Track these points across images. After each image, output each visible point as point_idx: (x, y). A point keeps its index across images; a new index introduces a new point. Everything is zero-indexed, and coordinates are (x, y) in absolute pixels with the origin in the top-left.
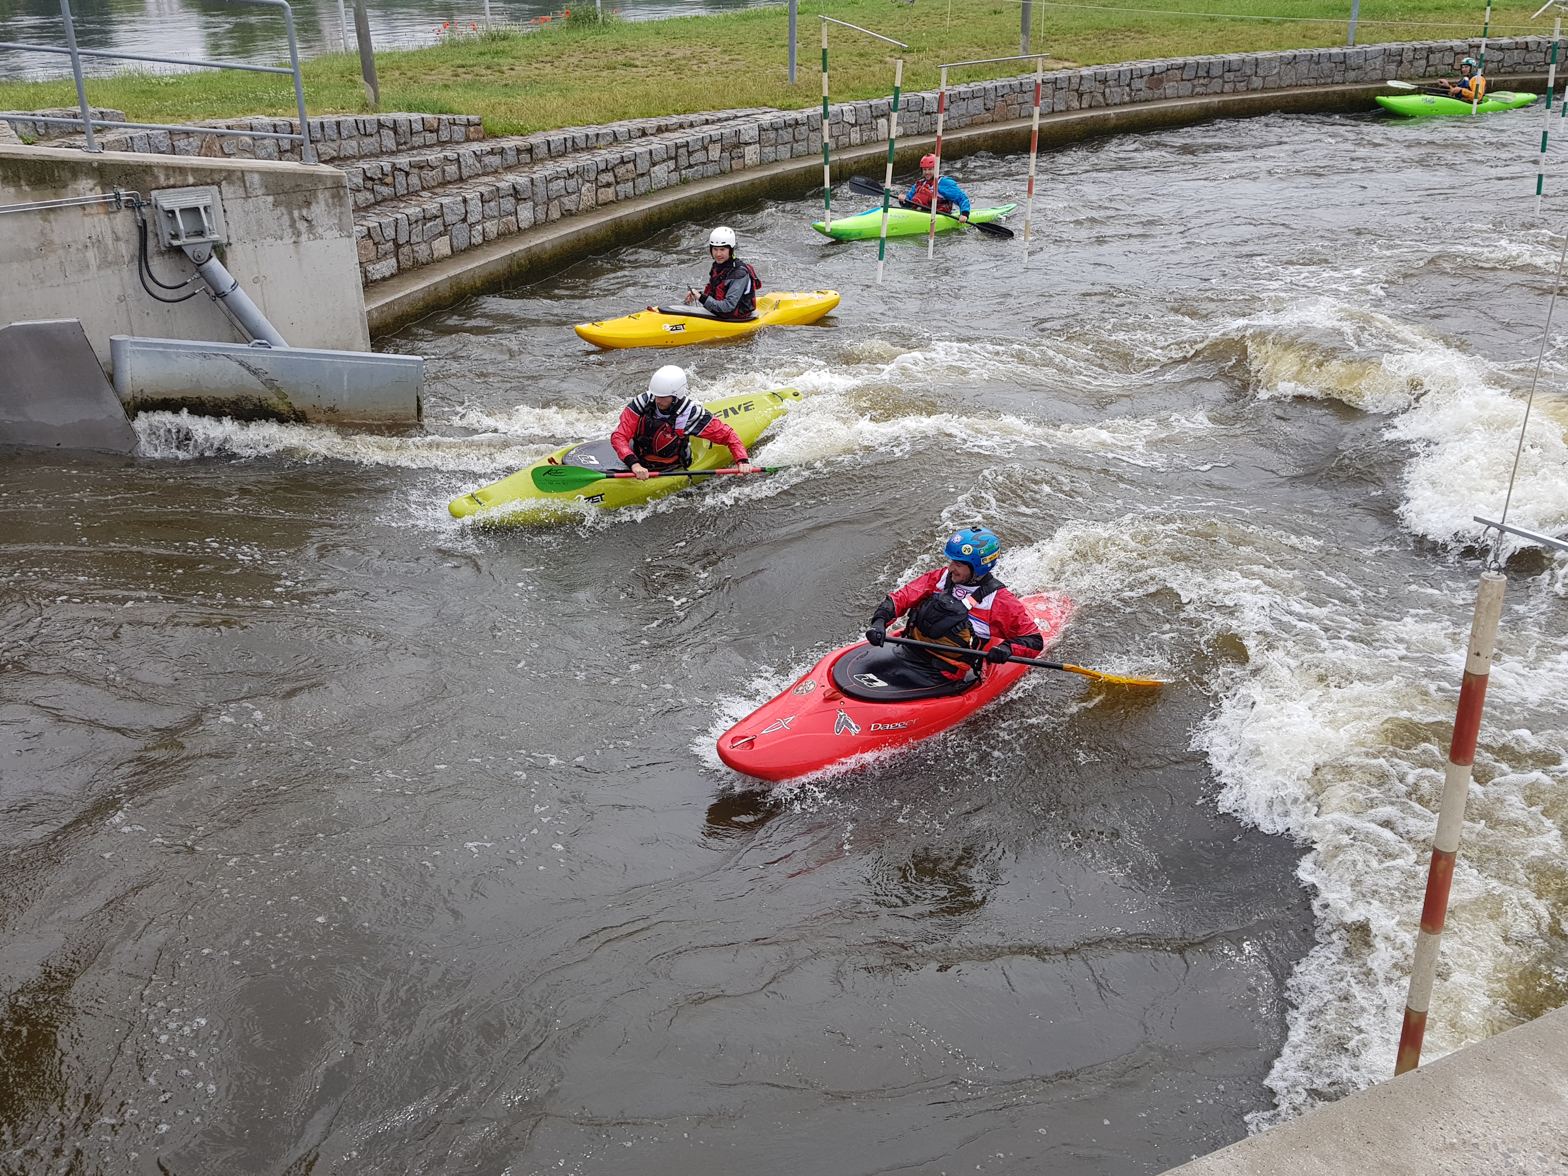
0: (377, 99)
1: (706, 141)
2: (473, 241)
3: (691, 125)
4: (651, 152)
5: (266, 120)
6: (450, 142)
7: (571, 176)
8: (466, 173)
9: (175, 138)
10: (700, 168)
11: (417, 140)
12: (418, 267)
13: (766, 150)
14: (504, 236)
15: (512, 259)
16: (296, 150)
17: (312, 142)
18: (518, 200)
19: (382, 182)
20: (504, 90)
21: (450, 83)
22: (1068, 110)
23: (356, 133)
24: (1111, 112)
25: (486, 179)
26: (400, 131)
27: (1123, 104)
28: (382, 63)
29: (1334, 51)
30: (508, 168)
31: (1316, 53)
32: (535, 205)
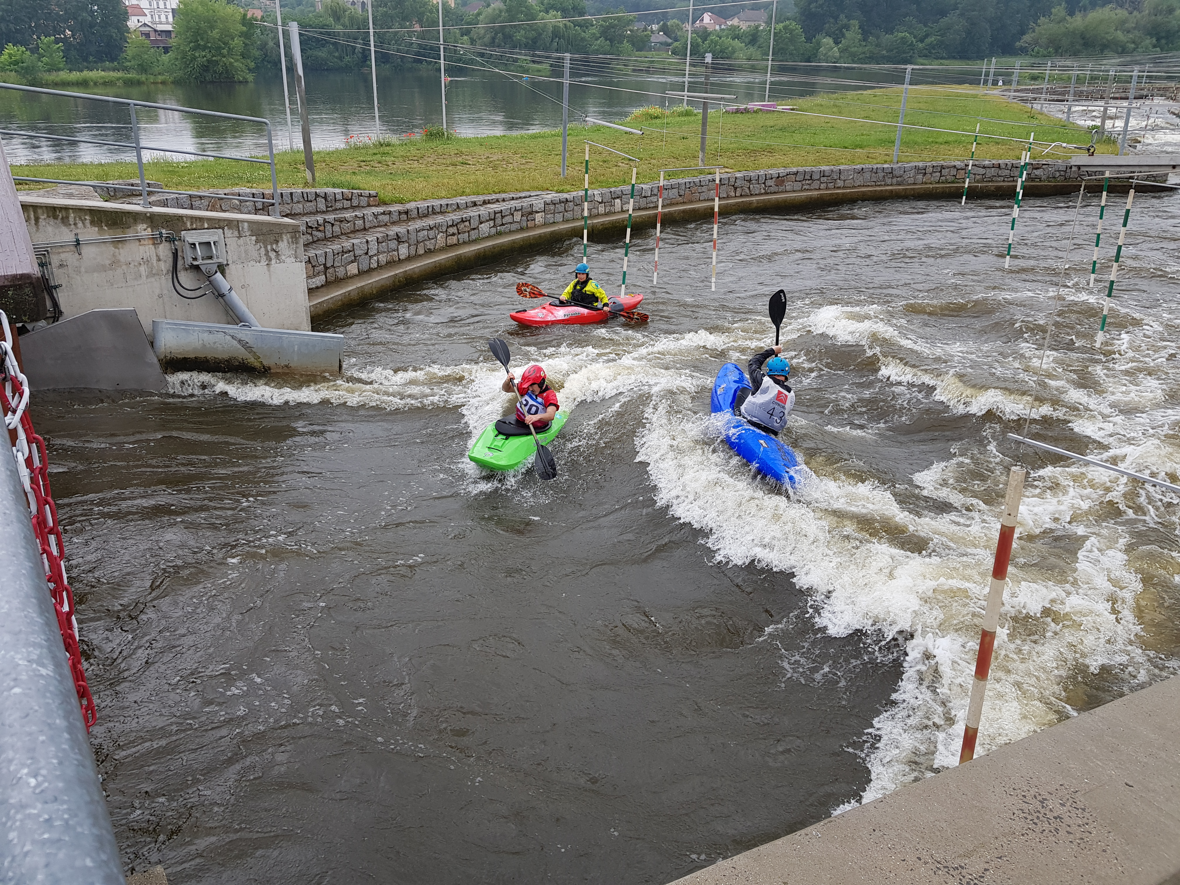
0: (314, 179)
1: (513, 210)
2: (372, 266)
3: (504, 200)
4: (479, 216)
5: (248, 190)
6: (358, 206)
7: (431, 229)
8: (368, 225)
9: (193, 200)
10: (509, 225)
11: (339, 205)
12: (339, 281)
13: (549, 216)
14: (390, 264)
15: (395, 278)
16: (266, 209)
18: (399, 242)
19: (317, 229)
20: (390, 176)
21: (356, 171)
22: (729, 197)
23: (302, 200)
24: (754, 199)
25: (380, 229)
26: (329, 199)
27: (760, 194)
28: (318, 158)
29: (886, 166)
30: (394, 223)
31: (875, 167)
32: (410, 246)
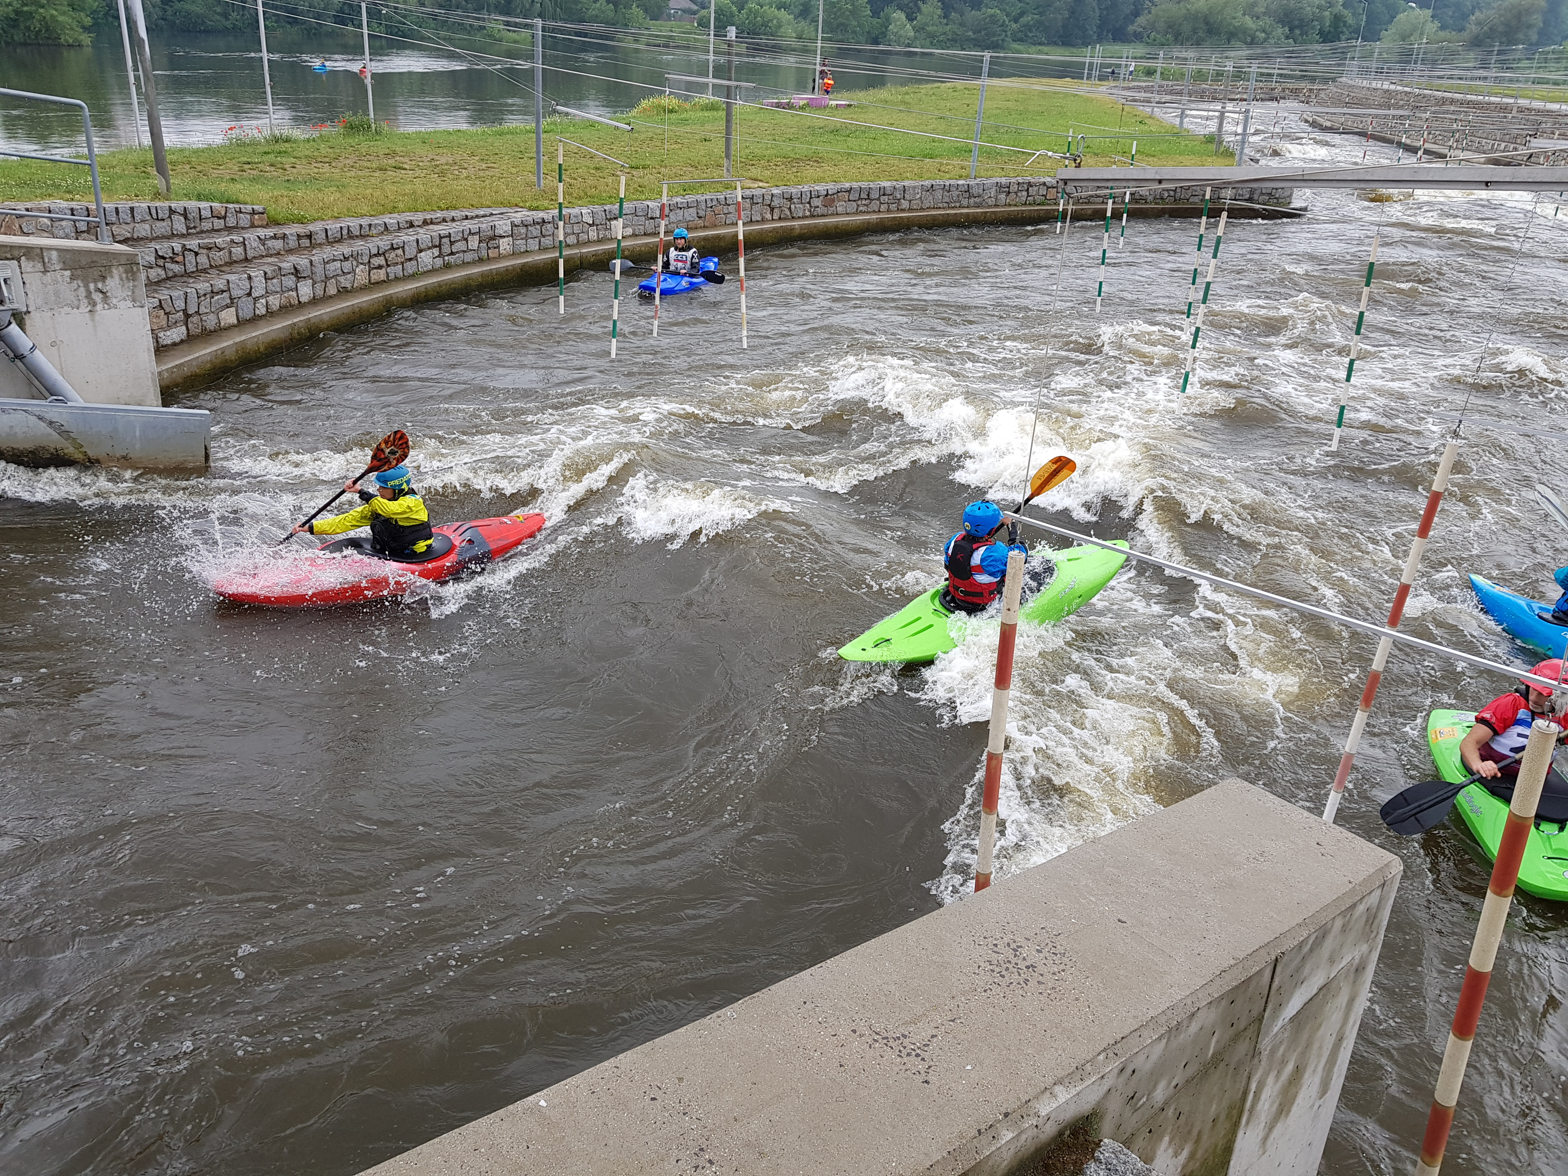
0: (168, 188)
2: (257, 312)
3: (453, 220)
4: (418, 241)
5: (63, 204)
6: (236, 228)
7: (346, 259)
8: (250, 254)
10: (461, 255)
11: (206, 225)
12: (207, 335)
13: (518, 242)
14: (286, 309)
15: (293, 329)
16: (93, 231)
17: (107, 224)
18: (298, 278)
19: (172, 260)
20: (286, 185)
21: (236, 177)
22: (763, 221)
23: (149, 218)
24: (796, 223)
25: (270, 260)
26: (190, 217)
27: (804, 217)
28: (174, 157)
29: (961, 182)
30: (290, 251)
31: (947, 183)
32: (314, 283)
